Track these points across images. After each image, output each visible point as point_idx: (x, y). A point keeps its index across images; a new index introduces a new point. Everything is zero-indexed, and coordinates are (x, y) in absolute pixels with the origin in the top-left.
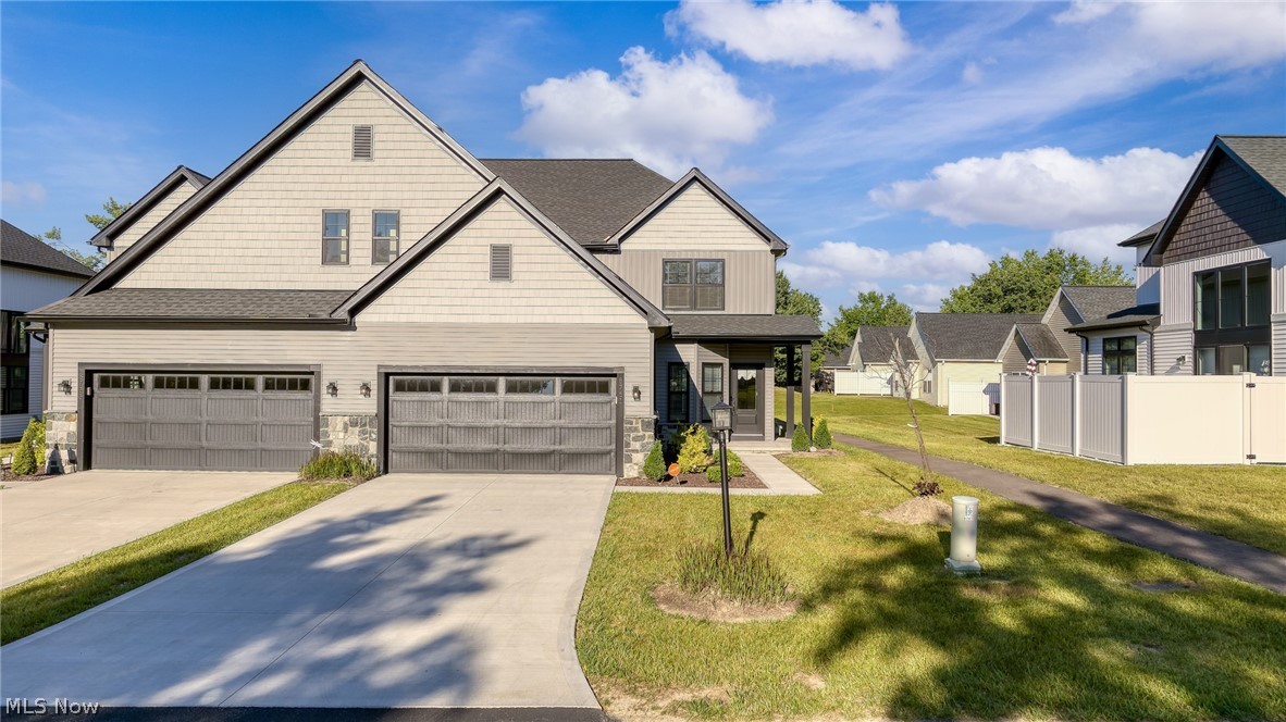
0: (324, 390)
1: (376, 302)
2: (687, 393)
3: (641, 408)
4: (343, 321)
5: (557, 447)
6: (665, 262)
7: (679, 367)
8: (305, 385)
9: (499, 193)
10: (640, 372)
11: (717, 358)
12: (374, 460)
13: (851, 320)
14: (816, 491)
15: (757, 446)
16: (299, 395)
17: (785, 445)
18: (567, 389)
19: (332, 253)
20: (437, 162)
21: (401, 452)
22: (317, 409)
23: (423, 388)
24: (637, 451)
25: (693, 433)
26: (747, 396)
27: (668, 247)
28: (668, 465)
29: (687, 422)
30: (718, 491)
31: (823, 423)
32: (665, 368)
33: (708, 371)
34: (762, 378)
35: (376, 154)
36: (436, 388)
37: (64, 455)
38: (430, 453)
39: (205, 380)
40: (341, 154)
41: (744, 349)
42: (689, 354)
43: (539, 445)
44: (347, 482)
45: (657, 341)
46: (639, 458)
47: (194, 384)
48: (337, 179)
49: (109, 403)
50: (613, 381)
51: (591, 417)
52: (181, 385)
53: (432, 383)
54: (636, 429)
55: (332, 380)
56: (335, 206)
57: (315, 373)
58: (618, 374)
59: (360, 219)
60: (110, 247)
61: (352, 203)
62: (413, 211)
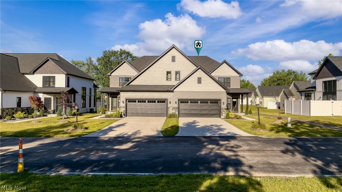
0: (168, 103)
1: (178, 87)
3: (224, 106)
4: (172, 91)
5: (209, 113)
6: (219, 78)
8: (165, 102)
9: (199, 68)
10: (224, 100)
12: (177, 115)
15: (238, 114)
16: (163, 104)
18: (211, 103)
19: (168, 79)
20: (187, 62)
21: (182, 114)
22: (167, 106)
23: (185, 102)
27: (219, 75)
31: (250, 110)
34: (237, 101)
35: (176, 61)
37: (123, 114)
38: (186, 114)
39: (147, 101)
40: (169, 61)
41: (234, 95)
43: (206, 112)
45: (227, 94)
46: (224, 115)
47: (145, 102)
48: (169, 65)
49: (130, 105)
50: (219, 101)
51: (215, 108)
52: (143, 102)
53: (187, 101)
54: (223, 110)
55: (170, 101)
56: (169, 70)
57: (167, 100)
58: (220, 100)
59: (173, 73)
60: (111, 75)
61: (172, 70)
62: (183, 71)
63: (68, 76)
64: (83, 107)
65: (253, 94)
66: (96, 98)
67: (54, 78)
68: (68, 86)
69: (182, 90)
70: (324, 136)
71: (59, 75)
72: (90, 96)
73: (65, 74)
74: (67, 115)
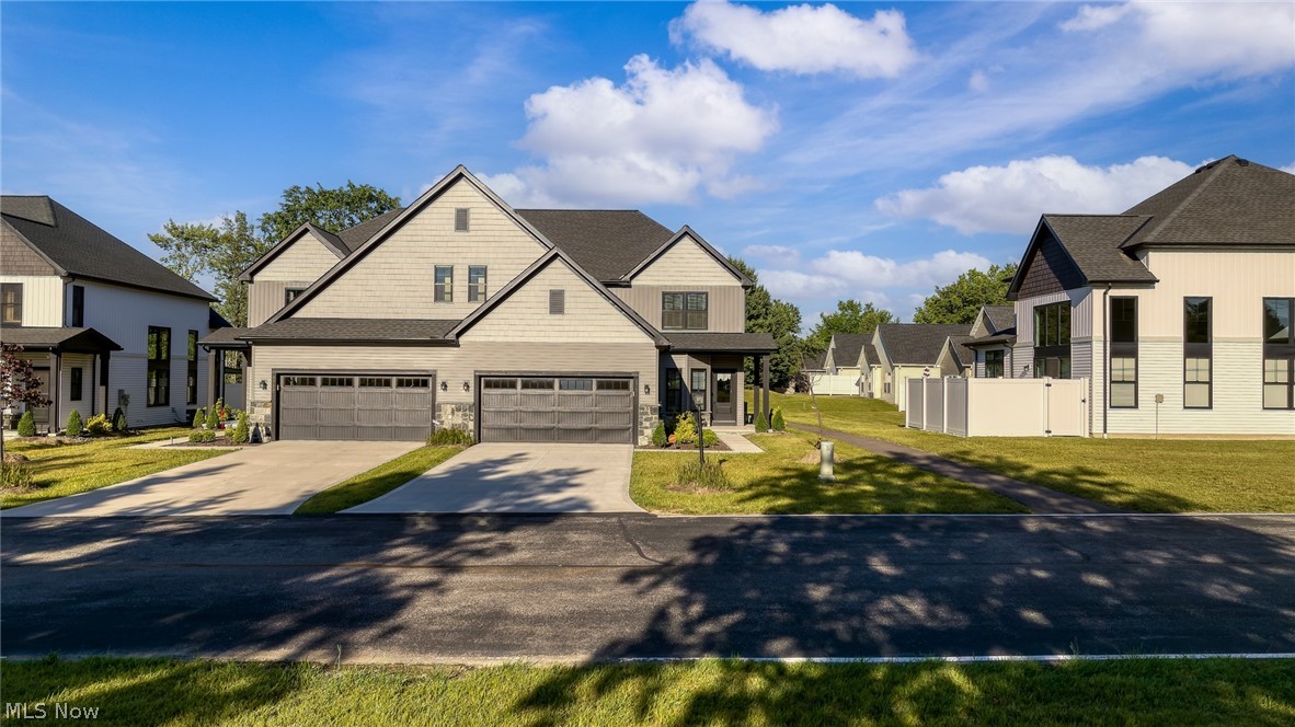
0: (439, 388)
1: (473, 328)
2: (680, 390)
3: (650, 399)
4: (453, 341)
5: (593, 425)
6: (664, 294)
7: (676, 372)
8: (425, 384)
9: (556, 255)
10: (649, 375)
11: (702, 365)
12: (472, 434)
13: (831, 326)
14: (761, 451)
15: (731, 429)
16: (421, 390)
17: (751, 429)
18: (600, 387)
19: (440, 295)
20: (512, 233)
21: (489, 429)
22: (434, 399)
23: (504, 386)
24: (647, 428)
25: (684, 419)
26: (724, 392)
27: (666, 283)
28: (668, 436)
29: (680, 411)
30: (698, 451)
31: (779, 412)
32: (664, 372)
33: (695, 374)
34: (734, 379)
35: (471, 228)
36: (513, 385)
37: (262, 430)
38: (509, 429)
39: (356, 380)
40: (447, 227)
41: (722, 358)
42: (681, 362)
43: (582, 423)
44: (461, 446)
45: (660, 353)
46: (649, 432)
47: (350, 383)
48: (444, 244)
49: (293, 395)
50: (631, 381)
51: (617, 405)
52: (341, 383)
53: (510, 382)
54: (647, 413)
55: (444, 379)
56: (444, 262)
57: (433, 375)
58: (634, 377)
59: (460, 272)
60: (251, 282)
61: (454, 261)
62: (496, 267)
63: (78, 283)
64: (157, 404)
65: (862, 357)
66: (225, 368)
67: (17, 288)
68: (78, 322)
69: (509, 340)
70: (894, 512)
71: (36, 279)
72: (190, 362)
73: (62, 277)
74: (63, 434)
